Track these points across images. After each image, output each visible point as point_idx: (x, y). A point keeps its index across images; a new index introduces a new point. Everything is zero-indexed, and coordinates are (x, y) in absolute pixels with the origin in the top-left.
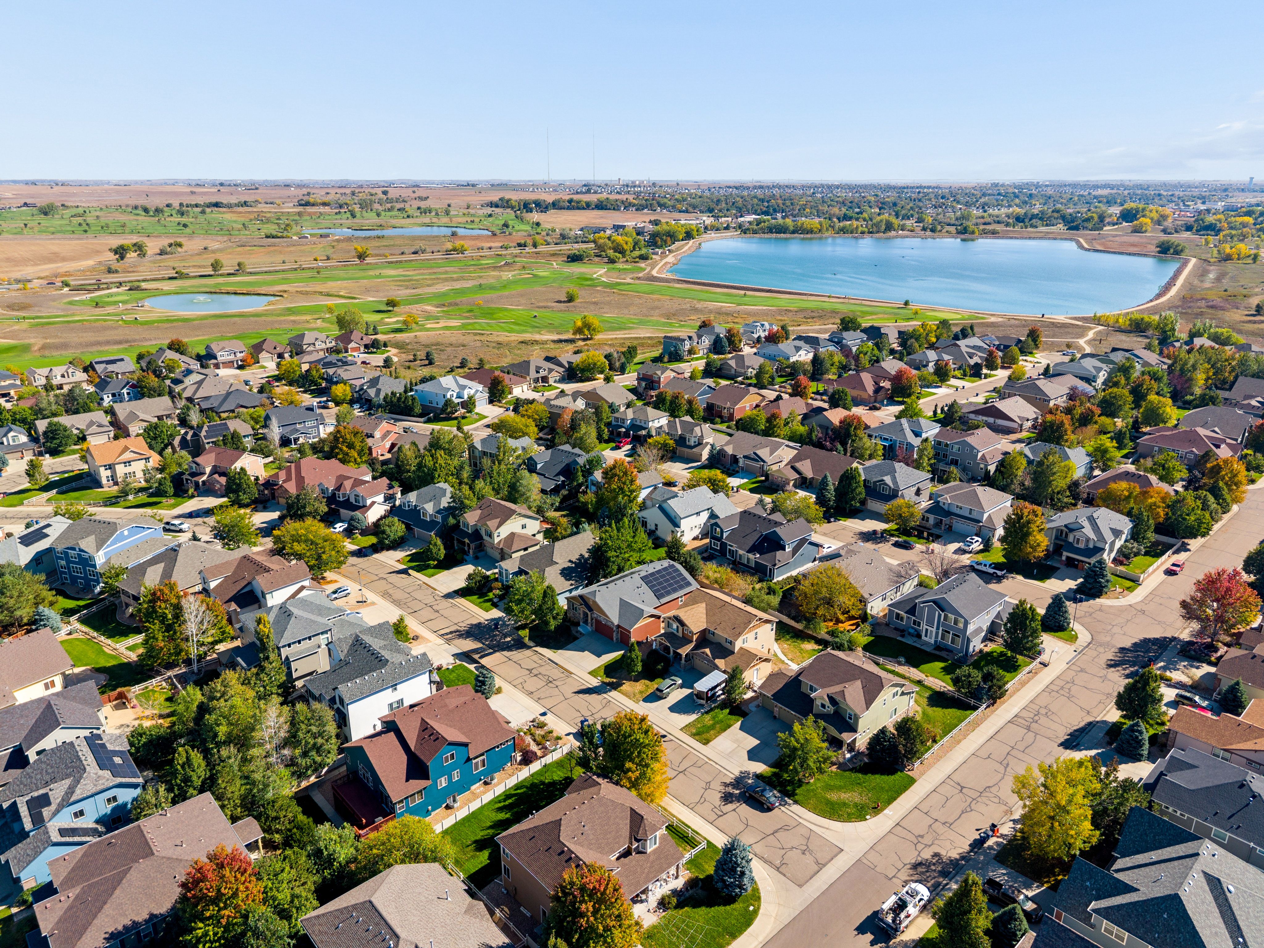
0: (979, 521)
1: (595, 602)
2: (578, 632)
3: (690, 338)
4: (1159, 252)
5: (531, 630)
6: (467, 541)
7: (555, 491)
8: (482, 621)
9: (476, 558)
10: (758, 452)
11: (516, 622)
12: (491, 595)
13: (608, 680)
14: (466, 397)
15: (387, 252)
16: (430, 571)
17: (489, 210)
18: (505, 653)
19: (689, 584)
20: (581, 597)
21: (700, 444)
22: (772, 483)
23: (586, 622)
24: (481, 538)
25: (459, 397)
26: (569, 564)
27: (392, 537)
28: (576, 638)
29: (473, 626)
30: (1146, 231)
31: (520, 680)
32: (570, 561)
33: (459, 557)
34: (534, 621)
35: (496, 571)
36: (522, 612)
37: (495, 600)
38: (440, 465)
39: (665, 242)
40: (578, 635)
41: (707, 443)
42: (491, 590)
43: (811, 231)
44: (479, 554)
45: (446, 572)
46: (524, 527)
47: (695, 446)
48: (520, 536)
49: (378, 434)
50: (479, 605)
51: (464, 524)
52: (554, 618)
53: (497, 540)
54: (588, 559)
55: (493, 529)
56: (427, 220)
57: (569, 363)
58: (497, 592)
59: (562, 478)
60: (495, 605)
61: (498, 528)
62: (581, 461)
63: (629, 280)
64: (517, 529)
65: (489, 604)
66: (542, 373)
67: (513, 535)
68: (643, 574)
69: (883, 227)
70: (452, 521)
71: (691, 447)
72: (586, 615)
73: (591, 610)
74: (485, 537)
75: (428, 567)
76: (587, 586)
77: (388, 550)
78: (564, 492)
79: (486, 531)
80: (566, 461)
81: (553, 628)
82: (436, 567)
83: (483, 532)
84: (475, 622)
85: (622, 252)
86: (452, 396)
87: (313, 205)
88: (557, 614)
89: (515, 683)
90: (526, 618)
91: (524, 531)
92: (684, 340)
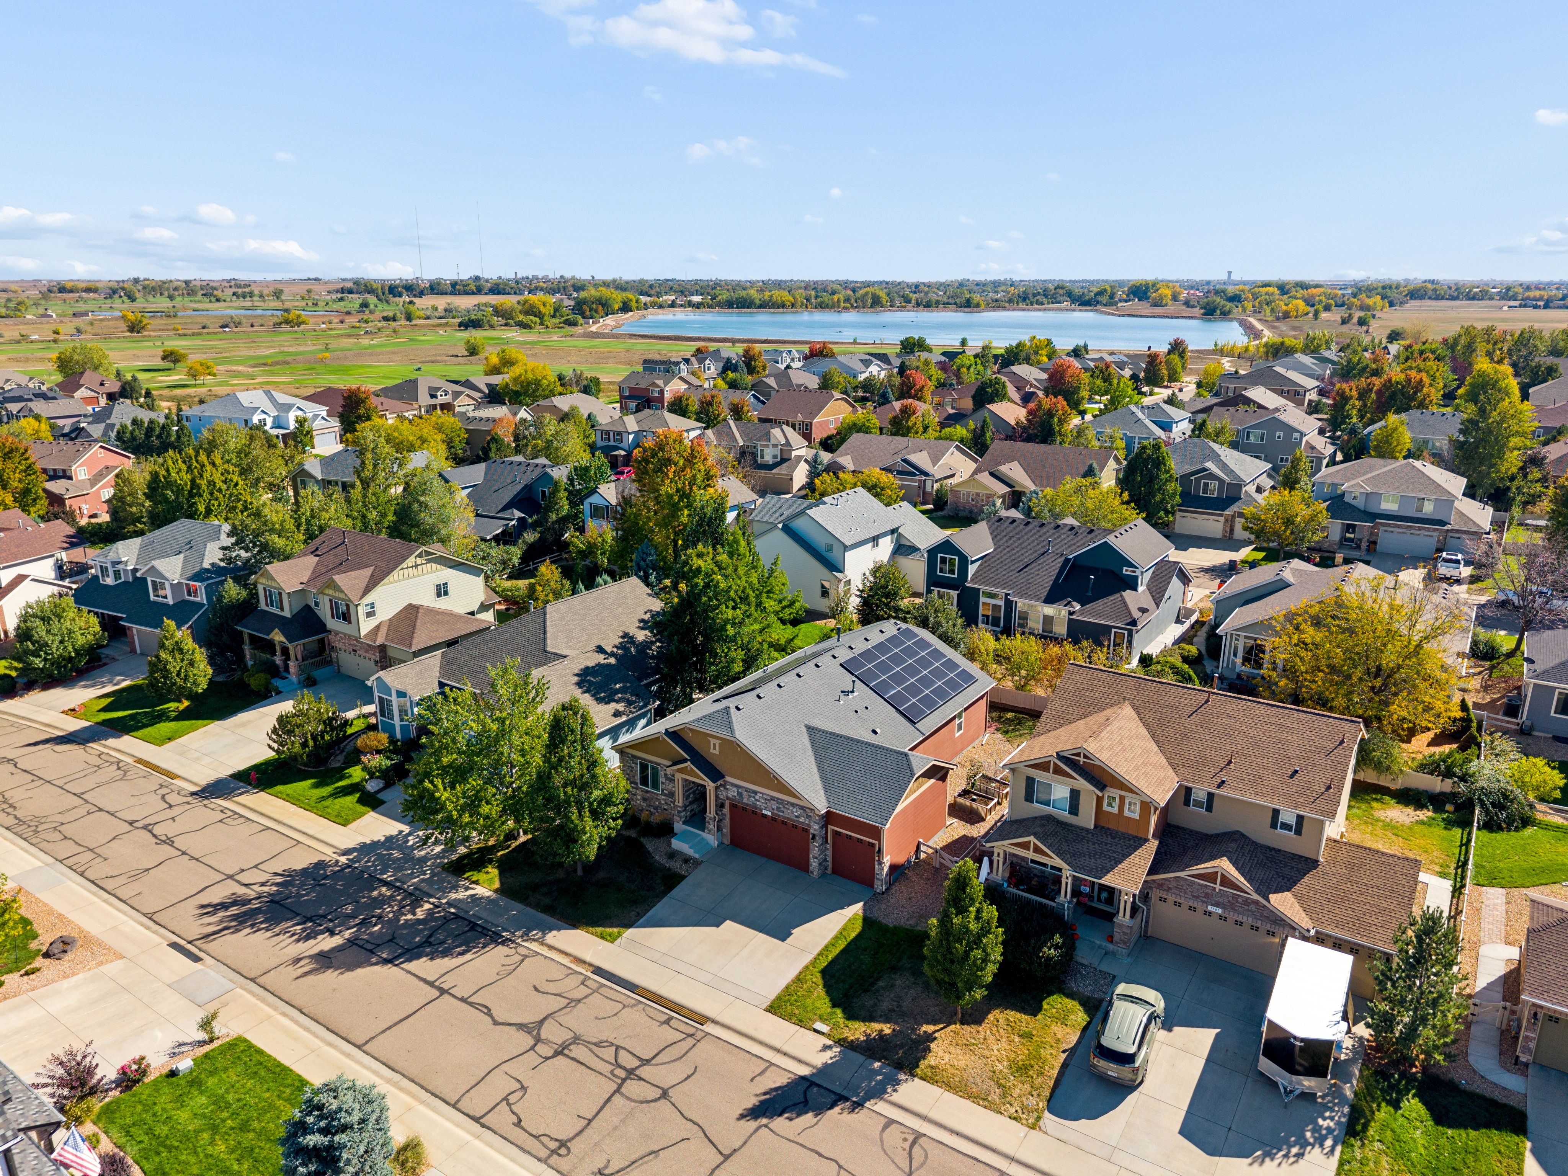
0: (1444, 523)
1: (733, 747)
2: (673, 855)
3: (687, 361)
4: (1204, 314)
5: (505, 867)
6: (278, 637)
7: (506, 538)
8: (329, 855)
9: (310, 682)
10: (913, 458)
11: (451, 846)
12: (356, 774)
13: (858, 1031)
14: (292, 425)
15: (179, 327)
16: (165, 727)
17: (339, 295)
18: (422, 966)
19: (968, 678)
20: (674, 735)
21: (784, 460)
22: (956, 508)
23: (697, 818)
24: (321, 627)
25: (277, 425)
26: (600, 658)
27: (56, 650)
28: (672, 880)
29: (291, 878)
30: (1166, 305)
31: (500, 1085)
32: (600, 650)
33: (255, 682)
34: (511, 836)
35: (371, 708)
36: (473, 804)
37: (372, 786)
38: (211, 483)
39: (596, 311)
40: (676, 866)
41: (799, 458)
42: (354, 758)
43: (783, 306)
44: (317, 674)
45: (214, 727)
46: (442, 591)
47: (776, 465)
48: (431, 612)
49: (81, 472)
50: (317, 808)
51: (268, 594)
52: (596, 815)
53: (366, 626)
54: (647, 644)
55: (354, 597)
56: (248, 304)
57: (488, 385)
58: (377, 761)
59: (518, 514)
60: (371, 801)
61: (367, 590)
62: (560, 473)
63: (555, 338)
64: (427, 599)
65: (350, 800)
66: (442, 399)
67: (411, 612)
68: (844, 655)
69: (870, 301)
70: (233, 591)
71: (769, 467)
72: (698, 795)
73: (715, 774)
74: (332, 624)
75: (162, 717)
76: (660, 713)
77: (46, 687)
78: (530, 537)
79: (334, 605)
80: (523, 481)
81: (592, 851)
82: (183, 716)
83: (325, 612)
84: (300, 861)
85: (540, 315)
86: (264, 423)
87: (71, 291)
88: (606, 801)
89: (477, 1103)
90: (489, 827)
91: (443, 604)
92: (677, 364)
